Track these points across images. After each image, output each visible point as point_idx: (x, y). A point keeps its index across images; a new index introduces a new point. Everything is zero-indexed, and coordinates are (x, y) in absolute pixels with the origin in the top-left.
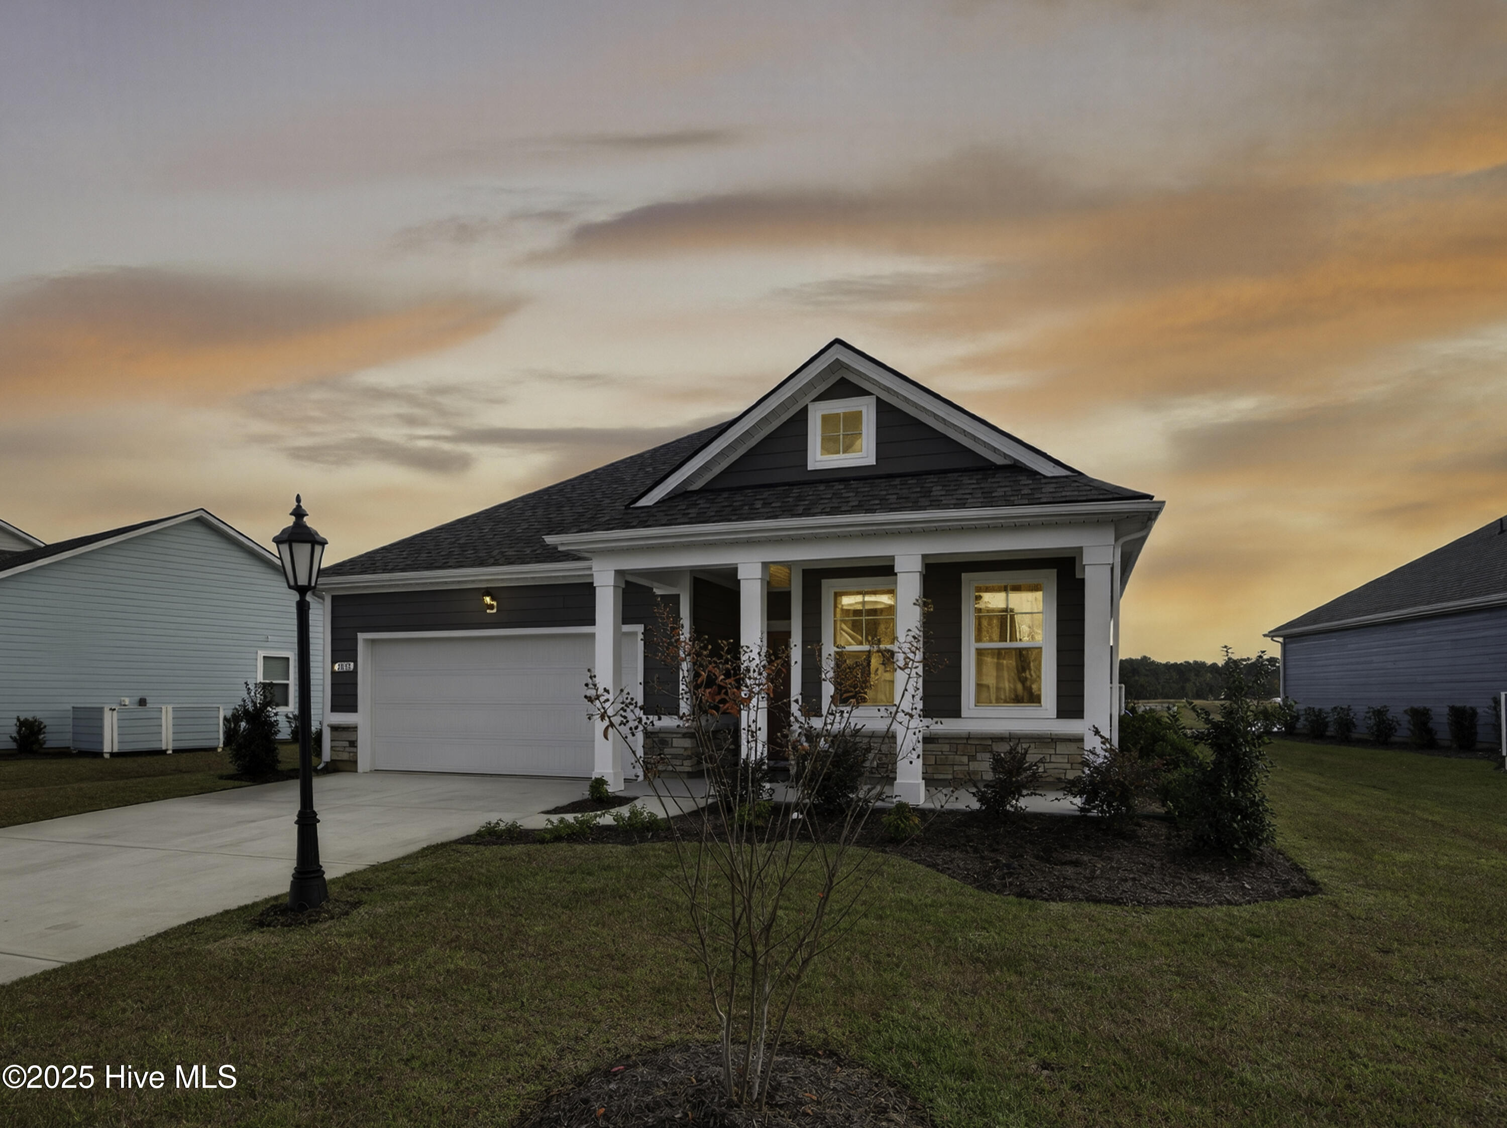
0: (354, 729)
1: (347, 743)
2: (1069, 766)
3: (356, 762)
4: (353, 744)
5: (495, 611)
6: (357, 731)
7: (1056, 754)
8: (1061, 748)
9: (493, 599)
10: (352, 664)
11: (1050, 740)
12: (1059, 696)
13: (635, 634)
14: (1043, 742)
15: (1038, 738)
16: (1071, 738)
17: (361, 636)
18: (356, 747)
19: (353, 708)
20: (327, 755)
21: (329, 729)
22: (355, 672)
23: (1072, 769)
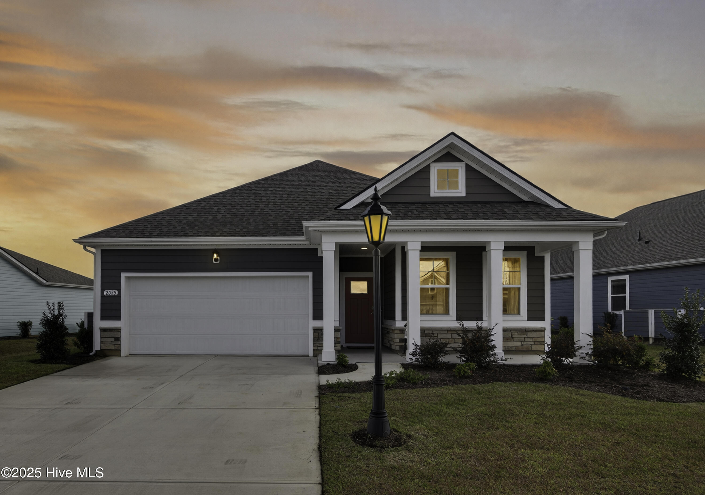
0: (118, 330)
1: (114, 338)
2: (532, 343)
3: (120, 350)
4: (118, 339)
5: (219, 262)
6: (120, 332)
7: (527, 337)
8: (530, 334)
9: (218, 255)
10: (117, 292)
11: (524, 331)
12: (528, 310)
13: (308, 277)
14: (521, 332)
15: (519, 330)
16: (534, 329)
17: (124, 275)
18: (120, 341)
19: (118, 318)
20: (97, 346)
21: (100, 331)
22: (119, 296)
23: (534, 344)
